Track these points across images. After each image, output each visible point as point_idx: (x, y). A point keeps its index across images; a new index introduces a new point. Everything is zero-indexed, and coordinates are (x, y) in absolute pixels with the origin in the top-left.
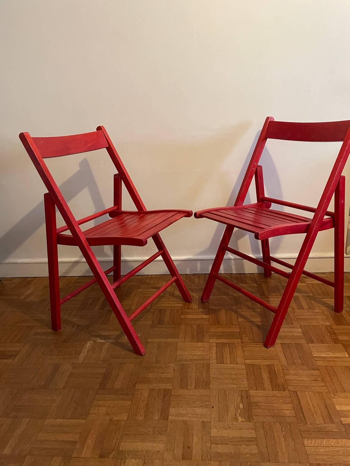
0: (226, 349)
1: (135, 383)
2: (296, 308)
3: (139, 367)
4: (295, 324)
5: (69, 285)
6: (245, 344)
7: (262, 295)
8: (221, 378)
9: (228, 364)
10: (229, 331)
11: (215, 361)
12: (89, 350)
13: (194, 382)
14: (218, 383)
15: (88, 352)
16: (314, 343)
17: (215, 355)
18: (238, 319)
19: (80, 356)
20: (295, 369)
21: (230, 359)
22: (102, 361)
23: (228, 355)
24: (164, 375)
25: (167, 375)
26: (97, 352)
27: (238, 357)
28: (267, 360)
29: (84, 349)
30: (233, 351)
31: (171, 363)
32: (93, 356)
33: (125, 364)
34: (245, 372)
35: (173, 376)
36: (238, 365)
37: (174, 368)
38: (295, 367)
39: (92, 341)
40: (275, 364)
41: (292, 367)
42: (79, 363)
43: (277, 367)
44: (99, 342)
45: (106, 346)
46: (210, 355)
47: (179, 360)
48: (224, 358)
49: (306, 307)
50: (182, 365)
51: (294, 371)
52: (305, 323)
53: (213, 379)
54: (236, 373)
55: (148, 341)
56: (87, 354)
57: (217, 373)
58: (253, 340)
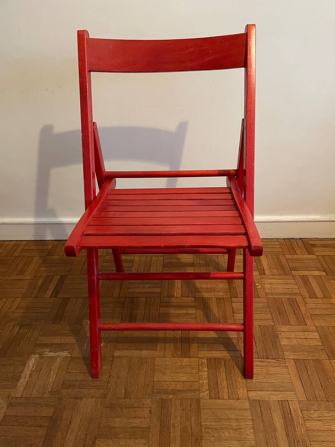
0: (221, 370)
1: (95, 439)
3: (101, 405)
4: (309, 323)
5: (14, 255)
8: (216, 427)
9: (225, 399)
11: (207, 392)
12: (32, 372)
13: (179, 434)
14: (213, 438)
15: (31, 375)
17: (207, 381)
18: (234, 316)
19: (19, 384)
20: (317, 409)
21: (228, 390)
22: (49, 392)
23: (225, 382)
24: (136, 422)
25: (141, 422)
26: (43, 375)
27: (238, 386)
28: (279, 392)
29: (26, 369)
30: (230, 373)
31: (147, 397)
32: (37, 383)
33: (81, 398)
34: (250, 414)
35: (150, 423)
36: (239, 401)
37: (150, 408)
38: (317, 404)
39: (37, 354)
40: (290, 400)
41: (314, 405)
42: (16, 397)
43: (294, 405)
44: (48, 357)
45: (57, 364)
46: (200, 382)
47: (157, 390)
48: (220, 387)
49: (319, 294)
50: (161, 400)
51: (316, 412)
52: (321, 323)
53: (206, 429)
54: (237, 418)
55: (115, 355)
56: (29, 379)
57: (211, 418)
58: (256, 353)
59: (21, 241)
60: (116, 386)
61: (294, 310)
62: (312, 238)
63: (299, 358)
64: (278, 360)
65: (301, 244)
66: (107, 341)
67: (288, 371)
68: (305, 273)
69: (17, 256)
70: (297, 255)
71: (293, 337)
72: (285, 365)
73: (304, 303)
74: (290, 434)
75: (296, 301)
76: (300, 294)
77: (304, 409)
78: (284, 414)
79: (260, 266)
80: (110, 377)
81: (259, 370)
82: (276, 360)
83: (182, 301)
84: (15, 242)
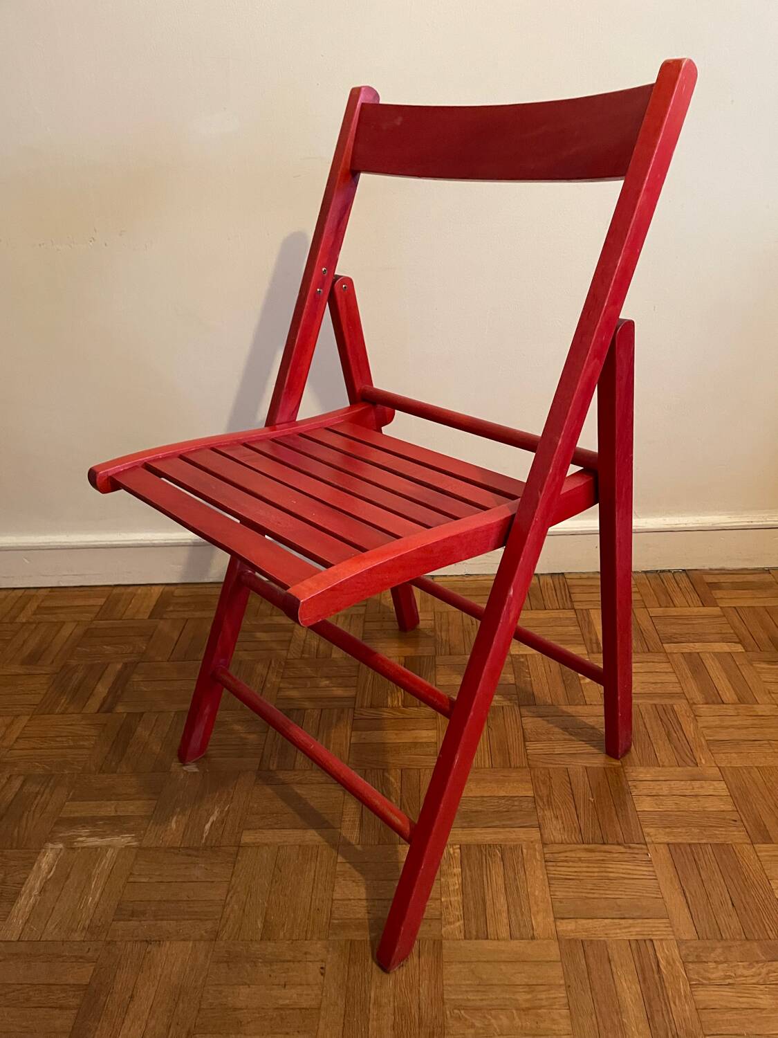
0: (493, 871)
2: (698, 696)
3: (206, 956)
4: (703, 761)
5: (17, 620)
6: (556, 848)
7: (593, 652)
8: (479, 1004)
9: (503, 940)
10: (502, 794)
11: (458, 924)
12: (46, 882)
13: (391, 1023)
14: (472, 1031)
15: (43, 890)
16: (773, 843)
17: (459, 898)
18: (525, 745)
19: (15, 910)
20: (722, 958)
21: (509, 918)
22: (84, 928)
23: (502, 900)
24: (288, 996)
25: (300, 995)
26: (71, 890)
27: (534, 909)
28: (631, 921)
29: (31, 877)
30: (515, 879)
31: (315, 938)
32: (56, 908)
33: (159, 942)
34: (561, 974)
35: (320, 997)
36: (535, 942)
37: (322, 961)
38: (723, 947)
39: (62, 842)
40: (656, 940)
41: (714, 949)
42: (6, 940)
43: (666, 950)
44: (84, 847)
45: (105, 864)
46: (443, 900)
47: (340, 921)
48: (489, 911)
49: (728, 695)
50: (349, 945)
51: (720, 966)
52: (733, 759)
53: (455, 1009)
54: (530, 983)
55: (242, 842)
56: (39, 898)
57: (468, 982)
58: (577, 831)
59: (36, 590)
60: (244, 911)
61: (668, 732)
62: (711, 569)
63: (680, 840)
64: (630, 847)
65: (685, 583)
66: (226, 809)
67: (654, 871)
68: (697, 647)
69: (24, 621)
70: (675, 607)
71: (666, 793)
72: (645, 858)
73: (692, 716)
74: (658, 1018)
75: (673, 710)
76: (682, 695)
77: (691, 959)
78: (643, 970)
79: (589, 632)
80: (228, 891)
81: (585, 869)
82: (625, 847)
83: (405, 716)
84: (23, 590)
